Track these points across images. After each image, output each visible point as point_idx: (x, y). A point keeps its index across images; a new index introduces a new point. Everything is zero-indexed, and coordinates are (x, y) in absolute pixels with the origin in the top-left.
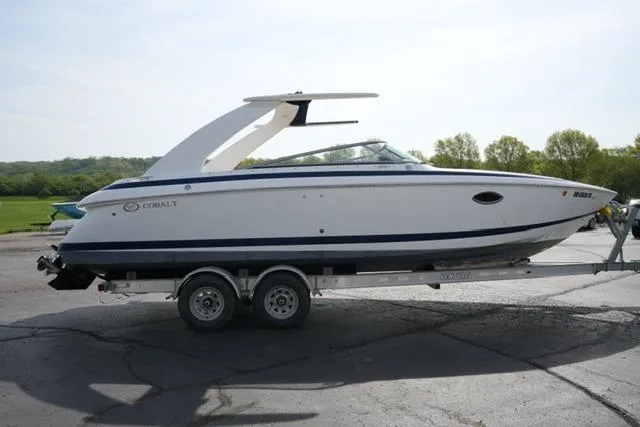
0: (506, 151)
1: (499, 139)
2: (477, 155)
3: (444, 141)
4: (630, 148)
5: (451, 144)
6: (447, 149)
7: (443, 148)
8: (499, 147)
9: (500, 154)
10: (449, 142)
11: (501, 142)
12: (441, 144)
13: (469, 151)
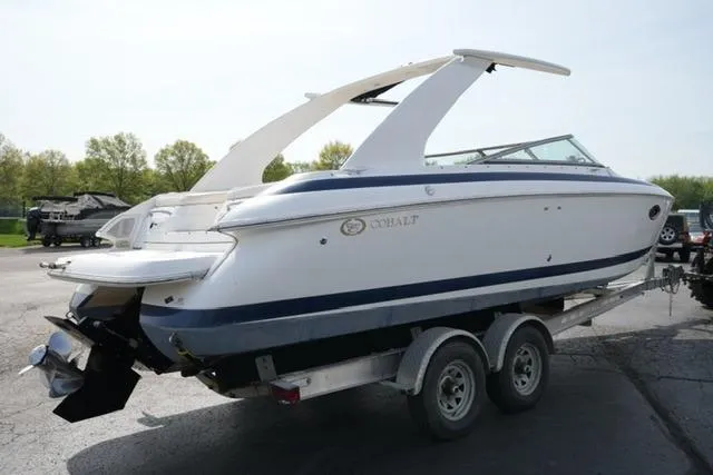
0: (181, 159)
1: (173, 144)
2: (143, 162)
3: (98, 139)
4: (315, 163)
5: (109, 144)
6: (103, 152)
7: (97, 150)
8: (173, 154)
9: (173, 163)
10: (106, 142)
11: (176, 147)
12: (94, 143)
13: (133, 157)
